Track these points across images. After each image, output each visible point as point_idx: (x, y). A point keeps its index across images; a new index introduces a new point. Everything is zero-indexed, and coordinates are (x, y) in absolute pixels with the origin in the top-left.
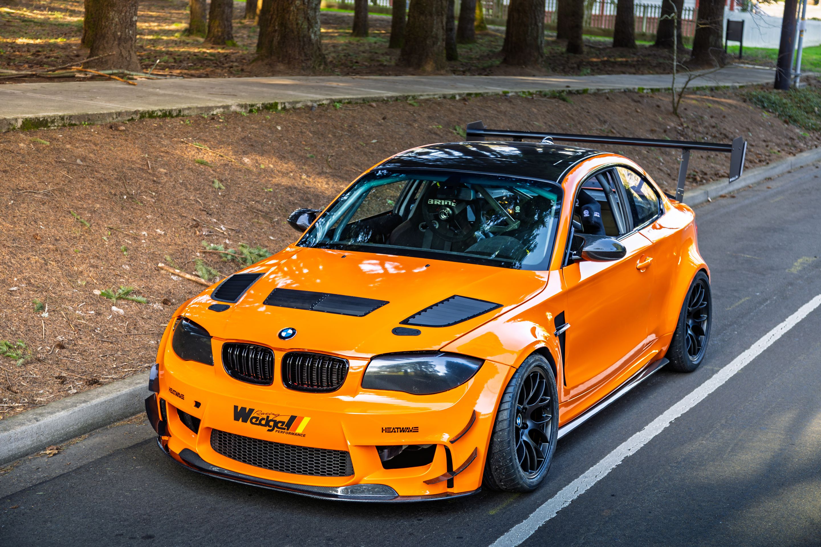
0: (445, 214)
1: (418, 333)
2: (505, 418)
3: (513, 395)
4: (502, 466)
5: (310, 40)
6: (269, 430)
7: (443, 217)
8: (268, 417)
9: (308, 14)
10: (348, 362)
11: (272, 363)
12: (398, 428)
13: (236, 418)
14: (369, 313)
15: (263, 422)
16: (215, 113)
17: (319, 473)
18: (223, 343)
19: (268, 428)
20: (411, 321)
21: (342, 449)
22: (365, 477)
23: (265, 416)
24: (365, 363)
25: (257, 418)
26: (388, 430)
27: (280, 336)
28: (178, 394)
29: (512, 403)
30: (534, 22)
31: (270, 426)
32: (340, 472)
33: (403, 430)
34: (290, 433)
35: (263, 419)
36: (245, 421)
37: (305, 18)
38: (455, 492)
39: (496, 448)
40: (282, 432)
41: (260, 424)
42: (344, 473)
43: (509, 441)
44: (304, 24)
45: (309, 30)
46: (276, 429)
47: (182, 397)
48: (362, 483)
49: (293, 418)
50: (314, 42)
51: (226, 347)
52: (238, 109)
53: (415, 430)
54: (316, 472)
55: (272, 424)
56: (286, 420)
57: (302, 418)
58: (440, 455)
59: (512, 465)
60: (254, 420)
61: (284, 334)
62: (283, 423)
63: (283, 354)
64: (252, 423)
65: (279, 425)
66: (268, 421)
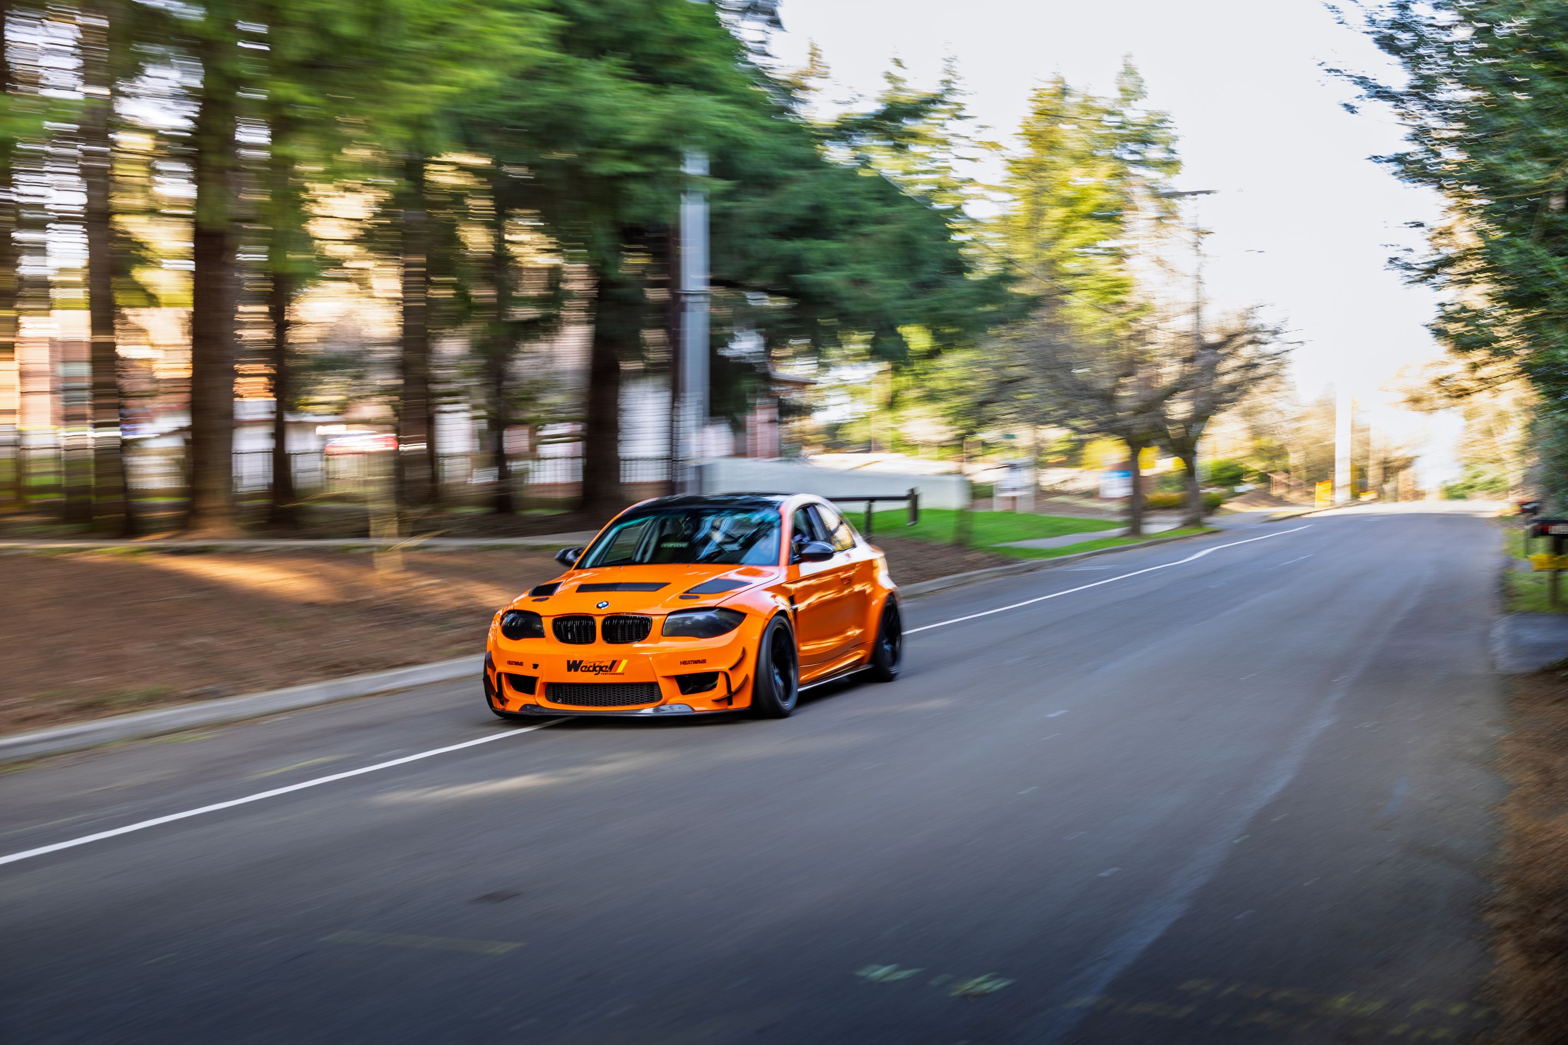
1: (697, 597)
6: (596, 674)
8: (595, 664)
11: (594, 627)
12: (692, 661)
13: (569, 670)
14: (658, 590)
15: (591, 669)
18: (552, 618)
20: (691, 592)
21: (653, 680)
22: (670, 698)
23: (592, 664)
24: (665, 617)
25: (586, 667)
26: (684, 663)
27: (598, 606)
28: (517, 663)
31: (596, 671)
34: (612, 674)
35: (591, 666)
36: (576, 670)
39: (760, 677)
40: (606, 674)
41: (589, 671)
46: (601, 672)
47: (521, 664)
48: (668, 704)
49: (614, 662)
51: (554, 621)
53: (704, 661)
55: (598, 669)
56: (609, 664)
57: (620, 662)
58: (721, 680)
60: (583, 669)
61: (600, 605)
62: (607, 667)
63: (602, 618)
64: (582, 671)
65: (604, 669)
66: (595, 668)
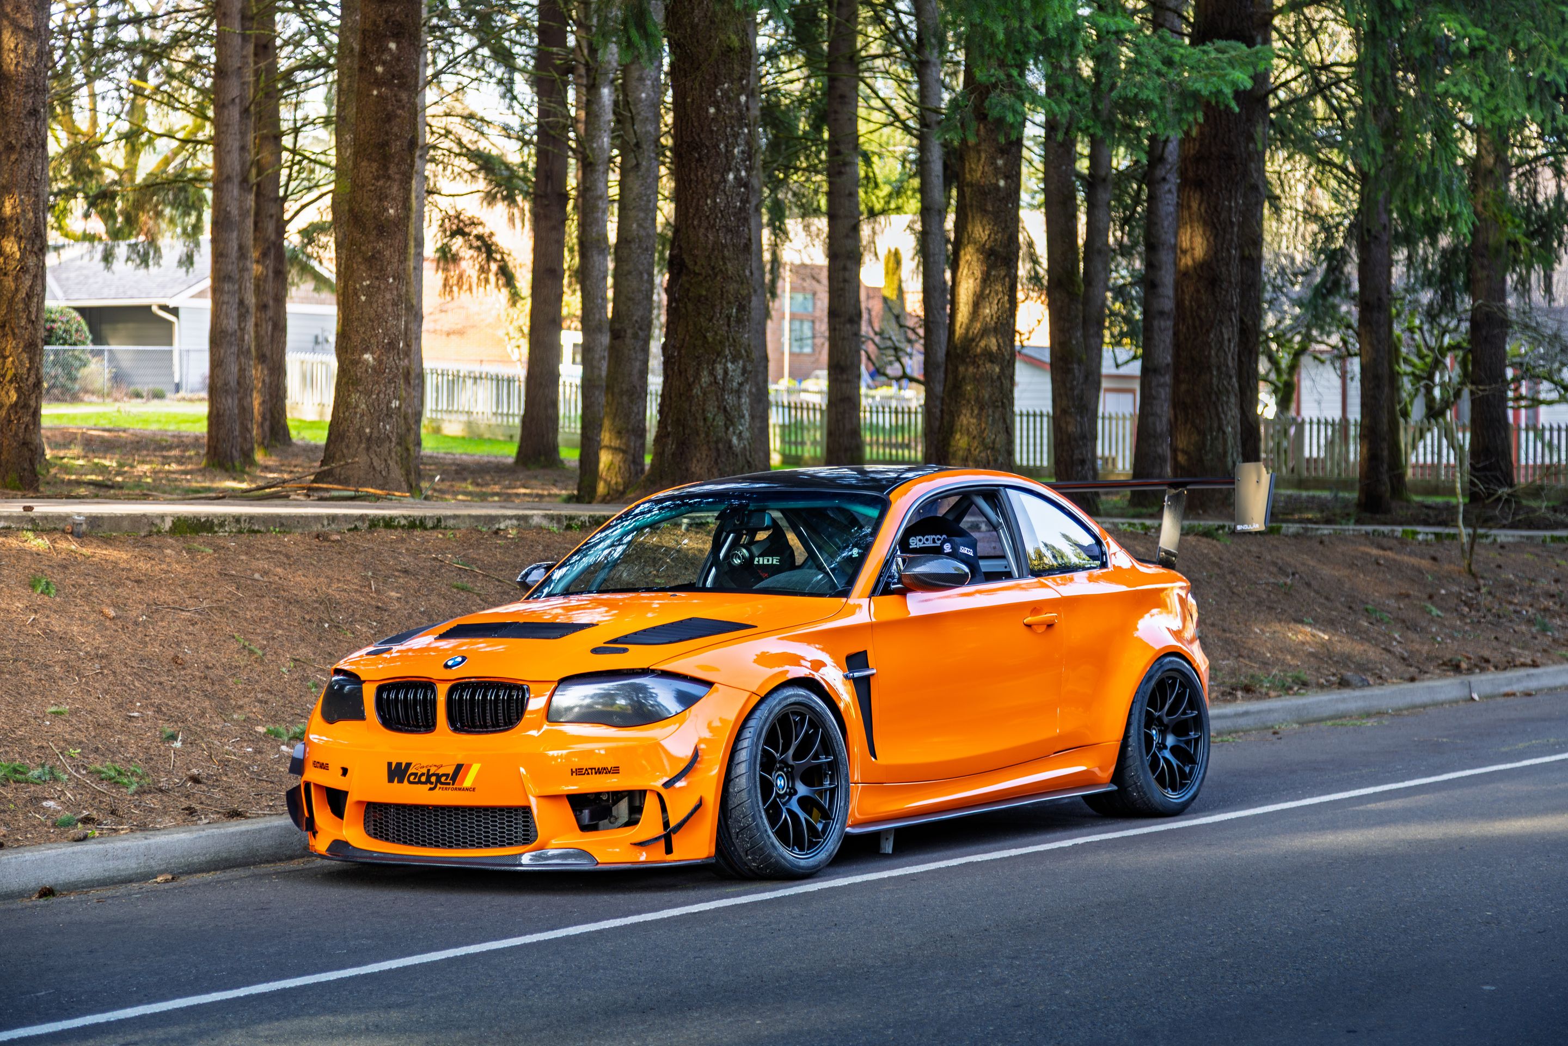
1: (625, 650)
2: (743, 759)
5: (730, 446)
6: (431, 789)
8: (429, 771)
9: (724, 400)
10: (529, 687)
11: (434, 703)
12: (593, 769)
13: (391, 780)
14: (565, 636)
15: (423, 779)
16: (502, 526)
18: (377, 686)
19: (429, 786)
21: (522, 802)
22: (554, 837)
23: (425, 771)
24: (551, 688)
25: (415, 774)
26: (579, 772)
27: (445, 665)
28: (323, 768)
29: (753, 740)
30: (1215, 425)
31: (432, 783)
32: (522, 839)
33: (599, 771)
34: (456, 789)
35: (423, 774)
36: (401, 781)
37: (719, 408)
38: (676, 858)
39: (733, 802)
40: (446, 789)
41: (420, 782)
42: (527, 839)
44: (717, 418)
45: (727, 429)
46: (439, 785)
47: (327, 767)
48: (549, 847)
49: (459, 767)
50: (738, 450)
51: (380, 690)
52: (545, 523)
53: (616, 770)
55: (433, 779)
56: (450, 771)
57: (470, 766)
58: (651, 804)
59: (757, 825)
60: (412, 778)
61: (450, 663)
62: (447, 775)
64: (409, 782)
65: (443, 779)
66: (429, 776)
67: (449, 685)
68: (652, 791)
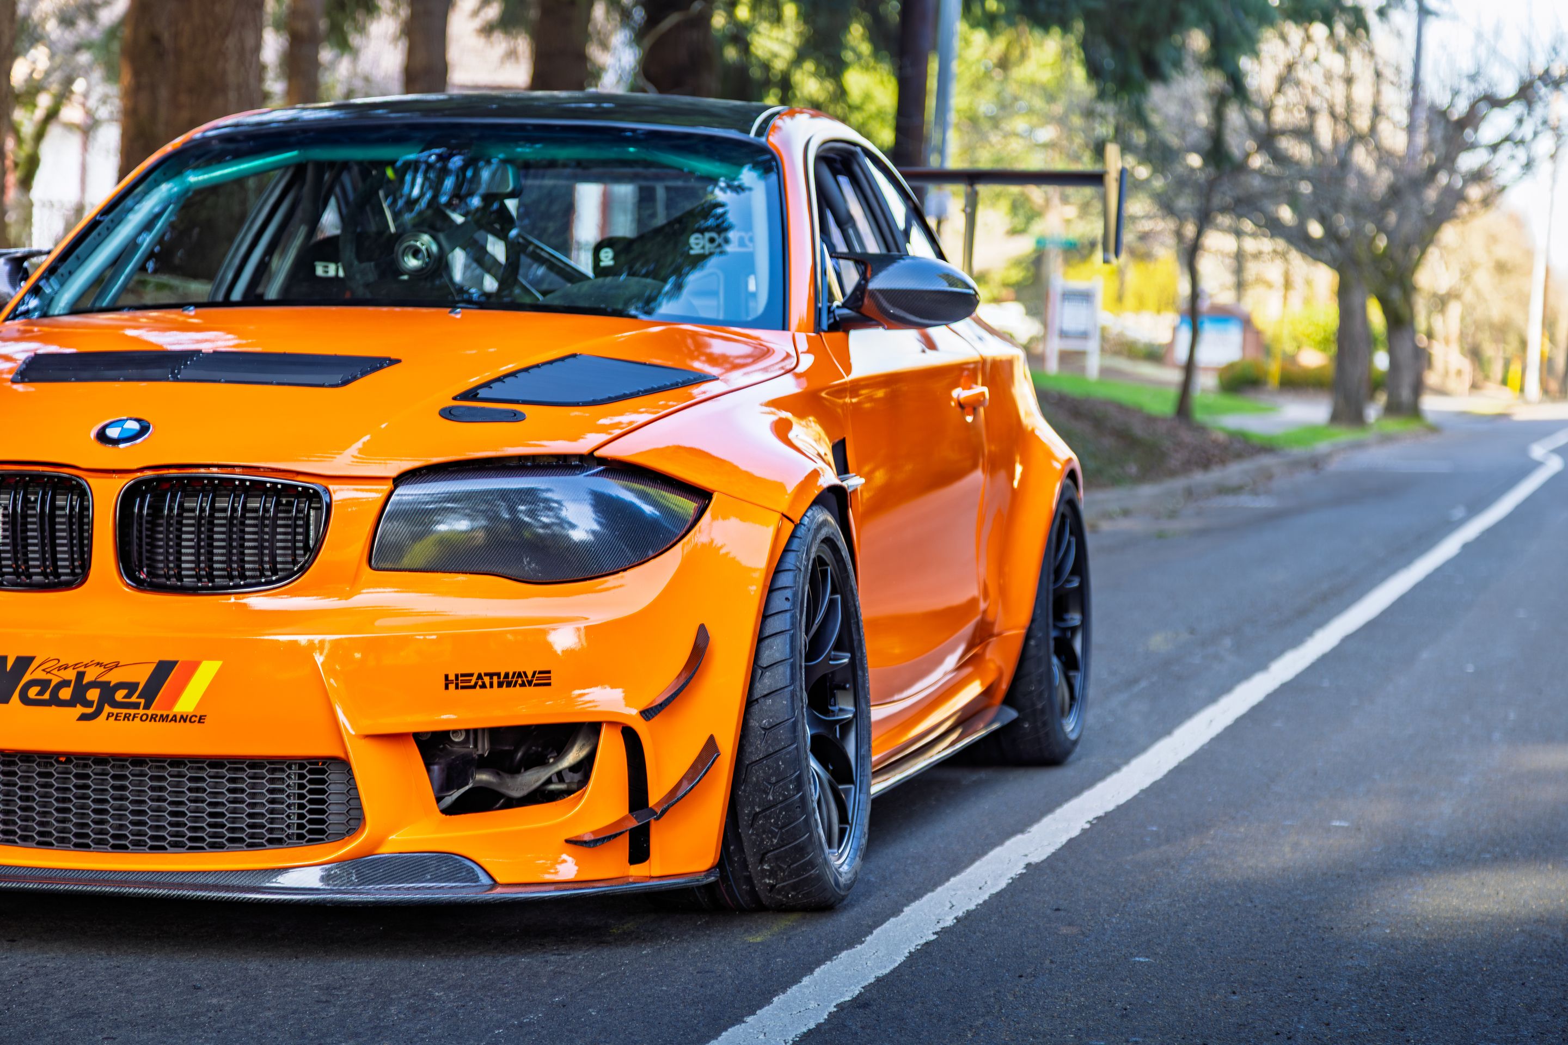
0: (416, 253)
1: (516, 417)
2: (778, 656)
3: (795, 595)
4: (773, 805)
6: (84, 717)
7: (412, 263)
8: (81, 675)
10: (327, 490)
11: (81, 522)
12: (491, 675)
14: (355, 379)
15: (65, 694)
17: (241, 840)
19: (80, 710)
20: (482, 393)
21: (328, 747)
23: (70, 675)
24: (380, 490)
25: (44, 684)
26: (462, 682)
27: (102, 437)
29: (793, 616)
31: (89, 704)
32: (311, 832)
33: (506, 681)
34: (153, 718)
35: (65, 683)
38: (656, 872)
39: (758, 748)
40: (127, 717)
41: (55, 701)
42: (322, 832)
43: (795, 725)
46: (107, 709)
48: (386, 850)
49: (163, 669)
53: (542, 679)
54: (231, 840)
55: (93, 695)
56: (141, 676)
57: (193, 667)
58: (609, 758)
59: (803, 798)
60: (33, 693)
61: (113, 433)
62: (131, 687)
63: (121, 484)
64: (25, 700)
65: (120, 695)
66: (80, 688)
67: (123, 482)
68: (612, 724)
